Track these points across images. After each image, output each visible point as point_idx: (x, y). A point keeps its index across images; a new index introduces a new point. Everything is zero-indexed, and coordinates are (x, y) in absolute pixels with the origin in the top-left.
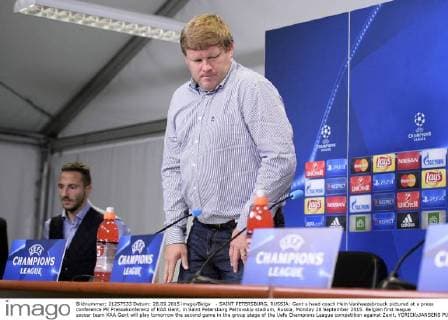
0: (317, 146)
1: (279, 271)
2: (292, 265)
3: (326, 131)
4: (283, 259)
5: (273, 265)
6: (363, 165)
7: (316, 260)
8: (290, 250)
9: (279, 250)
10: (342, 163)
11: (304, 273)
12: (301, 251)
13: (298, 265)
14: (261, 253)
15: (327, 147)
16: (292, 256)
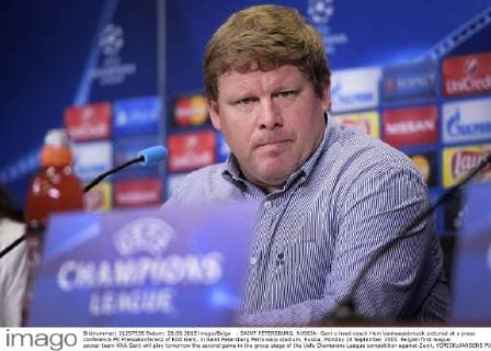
0: (92, 73)
1: (115, 302)
2: (149, 285)
3: (111, 38)
4: (125, 273)
5: (101, 290)
6: (197, 109)
7: (204, 271)
8: (140, 255)
9: (113, 256)
10: (149, 108)
11: (176, 302)
12: (167, 253)
13: (162, 285)
14: (70, 266)
15: (115, 73)
16: (146, 266)
